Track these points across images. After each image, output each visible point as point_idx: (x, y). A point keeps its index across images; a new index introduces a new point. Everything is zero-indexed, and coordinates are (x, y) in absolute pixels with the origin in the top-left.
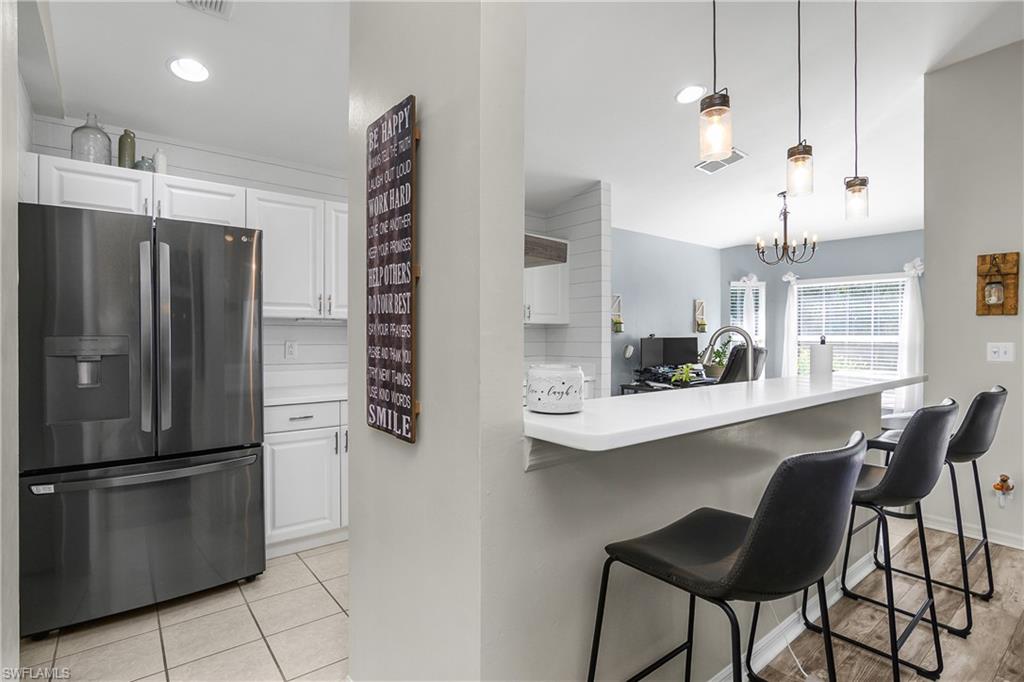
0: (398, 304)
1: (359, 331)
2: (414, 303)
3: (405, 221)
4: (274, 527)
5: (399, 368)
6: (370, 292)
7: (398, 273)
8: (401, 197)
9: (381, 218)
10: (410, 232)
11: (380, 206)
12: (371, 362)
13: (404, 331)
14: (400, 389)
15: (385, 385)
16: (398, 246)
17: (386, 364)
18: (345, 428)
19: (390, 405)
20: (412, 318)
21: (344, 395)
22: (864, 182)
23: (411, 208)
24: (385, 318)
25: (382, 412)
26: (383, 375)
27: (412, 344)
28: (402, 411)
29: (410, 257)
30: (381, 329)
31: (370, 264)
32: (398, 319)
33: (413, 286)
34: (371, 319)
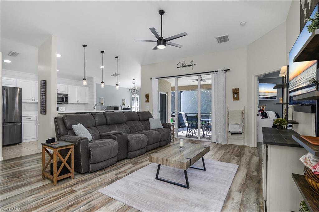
0: (44, 101)
1: (39, 103)
2: (46, 100)
3: (45, 92)
4: (24, 137)
5: (44, 107)
6: (41, 99)
7: (44, 97)
8: (44, 90)
9: (42, 91)
10: (45, 93)
11: (42, 90)
12: (41, 107)
13: (45, 103)
14: (44, 109)
15: (43, 109)
16: (44, 95)
17: (43, 107)
18: (37, 121)
19: (43, 111)
20: (46, 102)
21: (37, 115)
22: (118, 85)
23: (45, 91)
24: (43, 102)
25: (42, 112)
26: (42, 108)
27: (46, 105)
28: (44, 111)
29: (45, 96)
30: (42, 103)
31: (41, 96)
32: (44, 102)
33: (46, 99)
34: (41, 102)
